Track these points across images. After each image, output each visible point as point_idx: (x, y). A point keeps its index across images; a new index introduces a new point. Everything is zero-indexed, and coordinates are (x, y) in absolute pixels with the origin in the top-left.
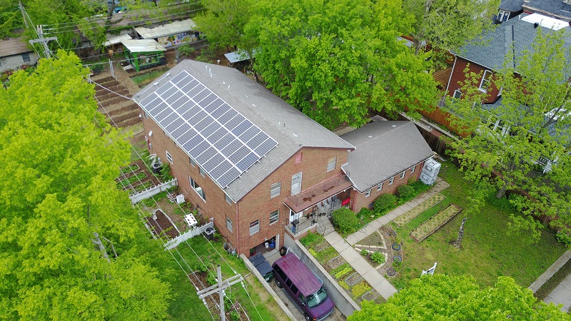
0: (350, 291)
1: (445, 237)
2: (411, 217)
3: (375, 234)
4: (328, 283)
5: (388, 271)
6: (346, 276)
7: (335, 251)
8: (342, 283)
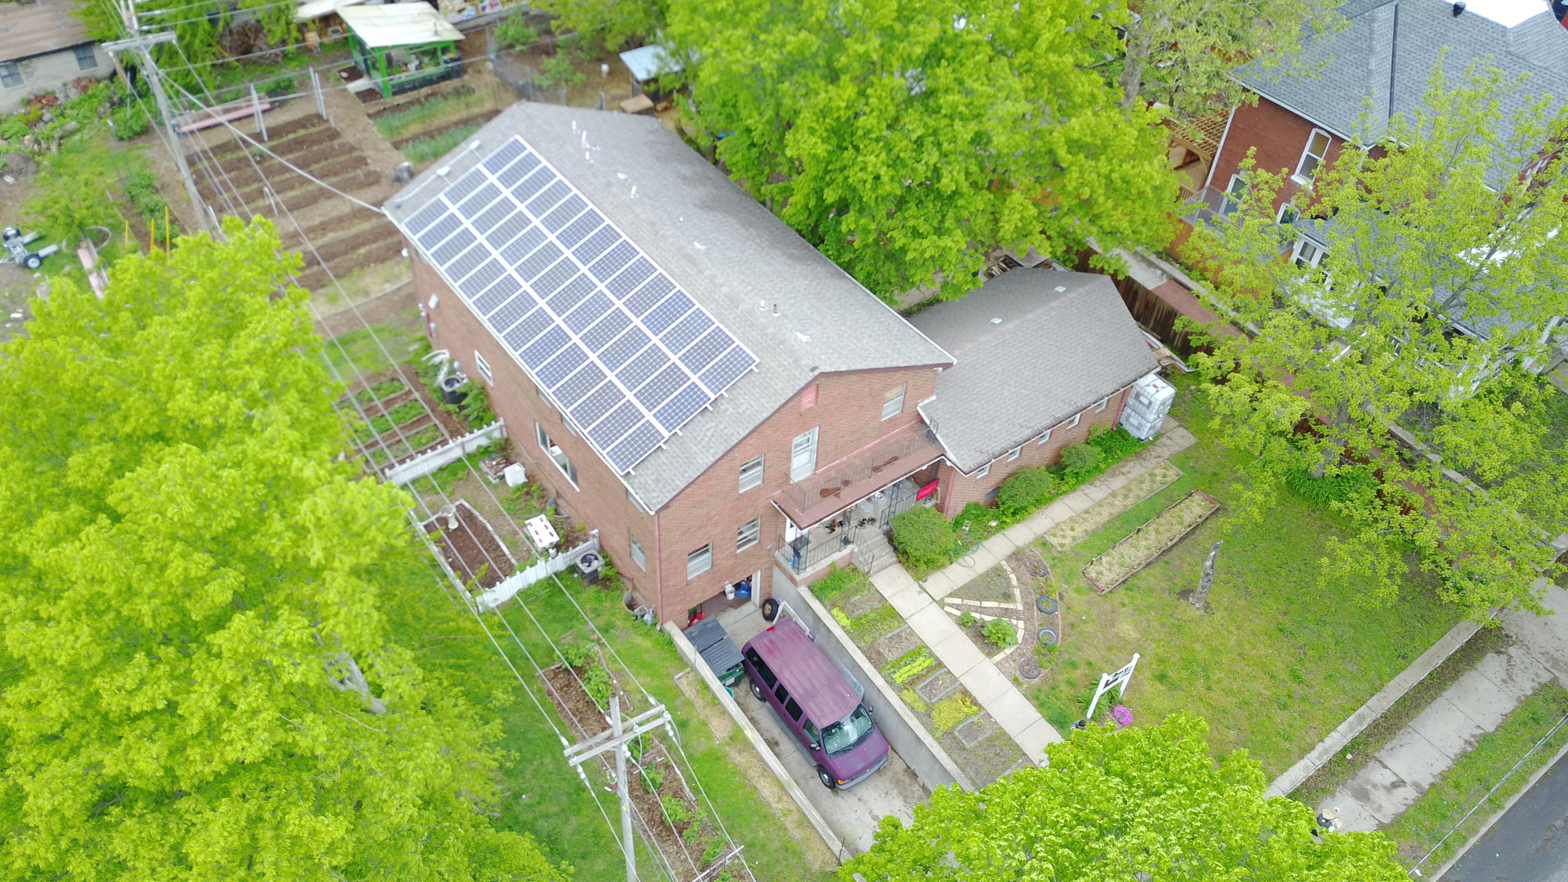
0: (926, 717)
1: (1170, 579)
2: (1090, 527)
3: (997, 572)
4: (874, 695)
5: (1021, 668)
6: (918, 678)
7: (894, 615)
8: (909, 696)
